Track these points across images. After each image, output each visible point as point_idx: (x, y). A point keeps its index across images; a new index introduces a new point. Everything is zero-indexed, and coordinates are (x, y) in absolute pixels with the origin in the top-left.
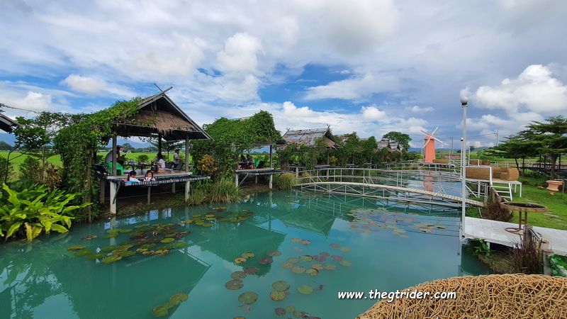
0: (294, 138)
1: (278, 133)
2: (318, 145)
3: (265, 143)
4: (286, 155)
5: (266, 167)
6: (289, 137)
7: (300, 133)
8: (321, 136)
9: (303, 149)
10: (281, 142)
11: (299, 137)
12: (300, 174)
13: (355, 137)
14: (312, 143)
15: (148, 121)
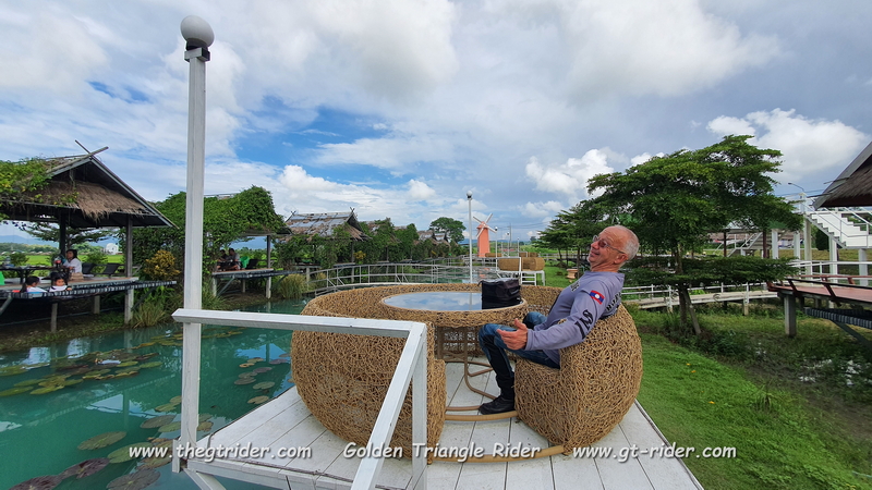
0: (302, 225)
1: (279, 218)
2: (338, 236)
3: (259, 232)
4: (290, 250)
5: (259, 267)
6: (295, 225)
7: (310, 218)
8: (342, 222)
9: (317, 240)
10: (285, 231)
11: (310, 224)
12: (313, 276)
13: (389, 224)
14: (330, 232)
15: (64, 199)
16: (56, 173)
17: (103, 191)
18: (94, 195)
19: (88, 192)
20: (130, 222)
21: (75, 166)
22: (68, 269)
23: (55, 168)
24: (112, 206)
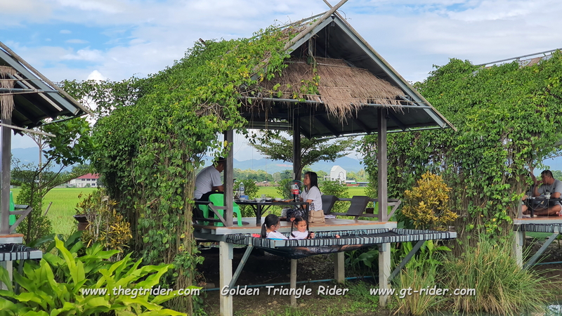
15: (304, 88)
16: (294, 48)
17: (348, 71)
18: (338, 79)
19: (331, 74)
20: (384, 122)
21: (315, 32)
22: (308, 204)
23: (294, 40)
24: (361, 95)
